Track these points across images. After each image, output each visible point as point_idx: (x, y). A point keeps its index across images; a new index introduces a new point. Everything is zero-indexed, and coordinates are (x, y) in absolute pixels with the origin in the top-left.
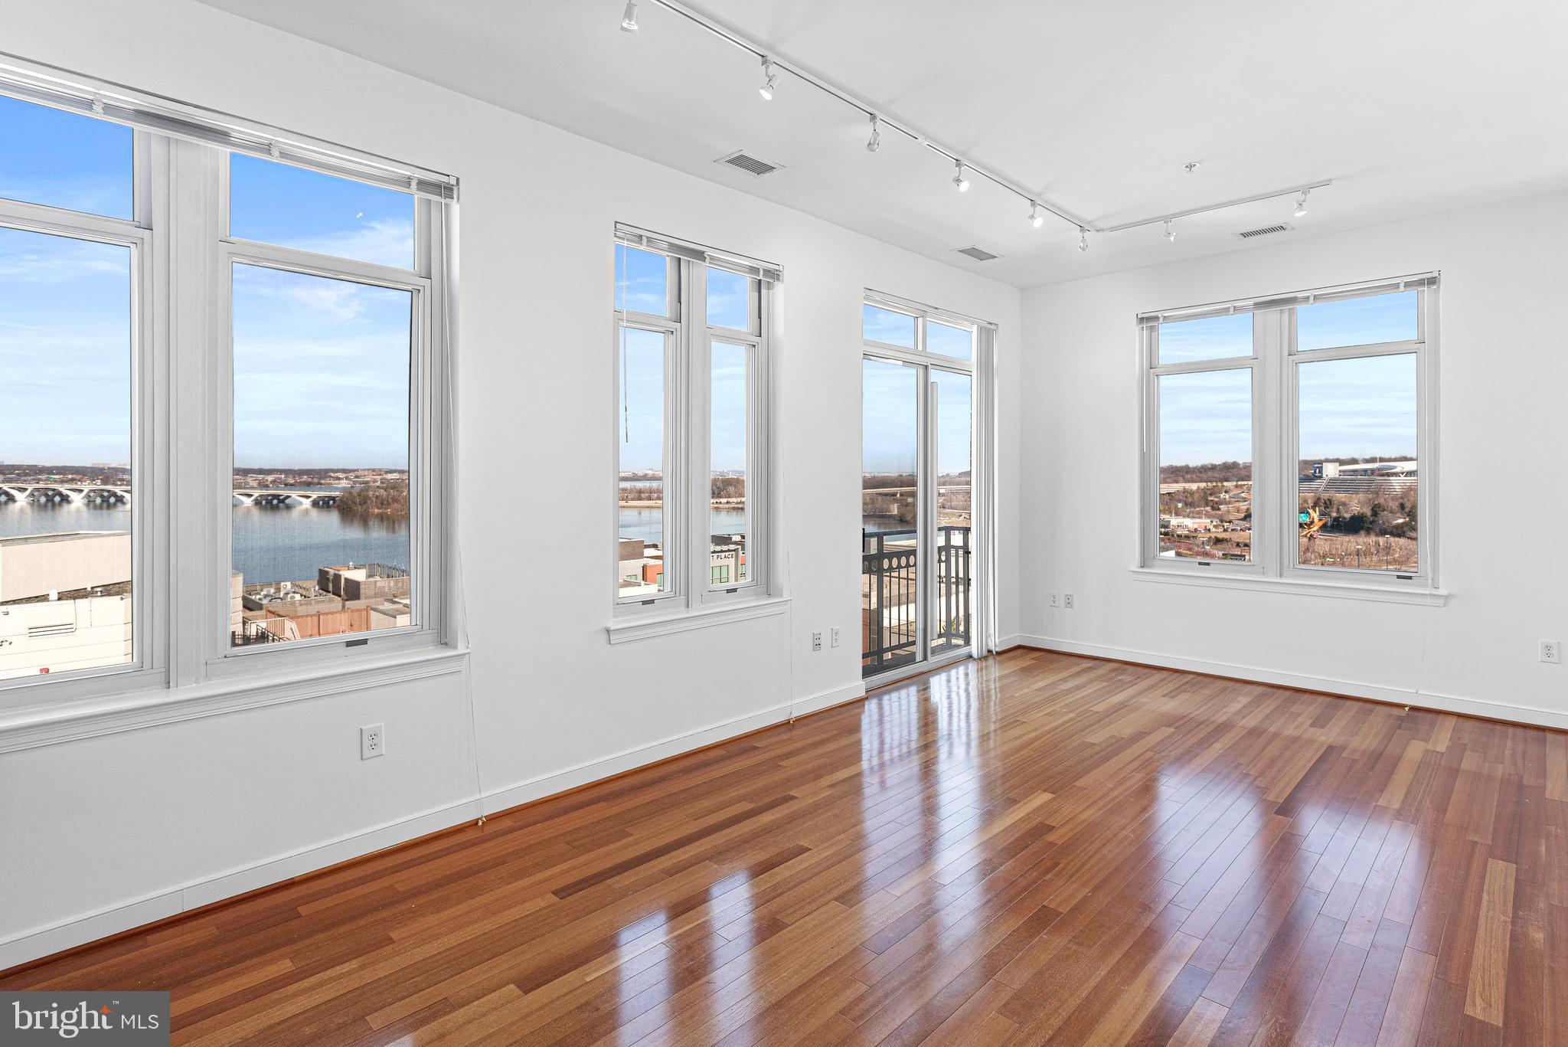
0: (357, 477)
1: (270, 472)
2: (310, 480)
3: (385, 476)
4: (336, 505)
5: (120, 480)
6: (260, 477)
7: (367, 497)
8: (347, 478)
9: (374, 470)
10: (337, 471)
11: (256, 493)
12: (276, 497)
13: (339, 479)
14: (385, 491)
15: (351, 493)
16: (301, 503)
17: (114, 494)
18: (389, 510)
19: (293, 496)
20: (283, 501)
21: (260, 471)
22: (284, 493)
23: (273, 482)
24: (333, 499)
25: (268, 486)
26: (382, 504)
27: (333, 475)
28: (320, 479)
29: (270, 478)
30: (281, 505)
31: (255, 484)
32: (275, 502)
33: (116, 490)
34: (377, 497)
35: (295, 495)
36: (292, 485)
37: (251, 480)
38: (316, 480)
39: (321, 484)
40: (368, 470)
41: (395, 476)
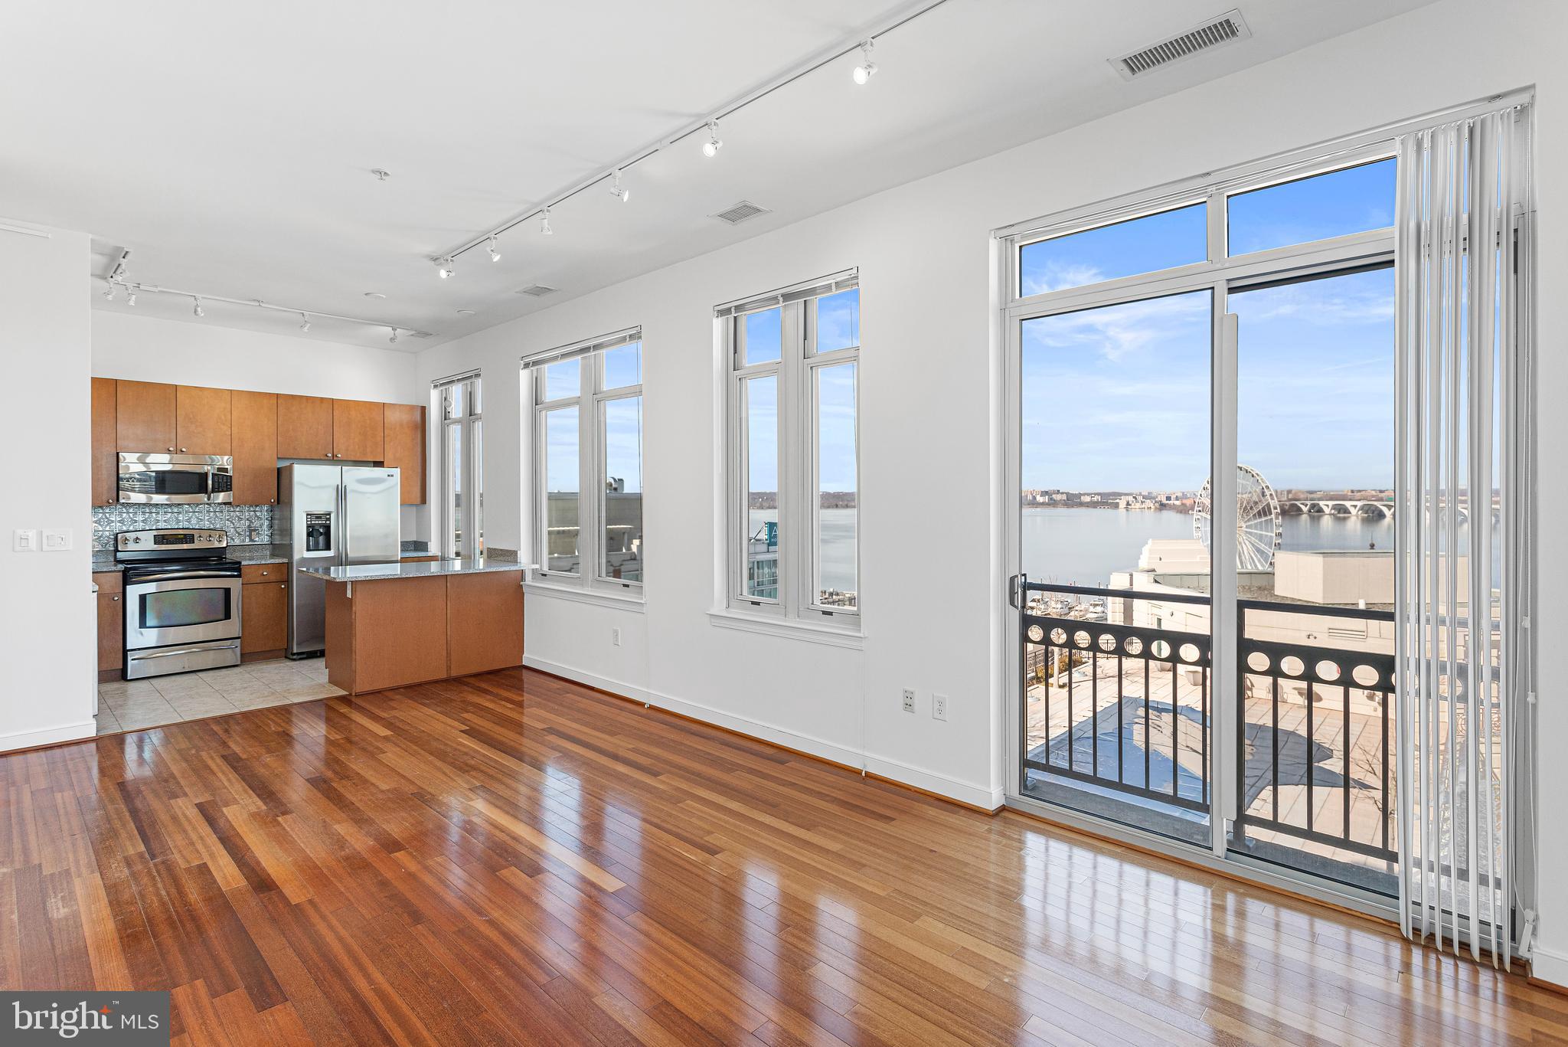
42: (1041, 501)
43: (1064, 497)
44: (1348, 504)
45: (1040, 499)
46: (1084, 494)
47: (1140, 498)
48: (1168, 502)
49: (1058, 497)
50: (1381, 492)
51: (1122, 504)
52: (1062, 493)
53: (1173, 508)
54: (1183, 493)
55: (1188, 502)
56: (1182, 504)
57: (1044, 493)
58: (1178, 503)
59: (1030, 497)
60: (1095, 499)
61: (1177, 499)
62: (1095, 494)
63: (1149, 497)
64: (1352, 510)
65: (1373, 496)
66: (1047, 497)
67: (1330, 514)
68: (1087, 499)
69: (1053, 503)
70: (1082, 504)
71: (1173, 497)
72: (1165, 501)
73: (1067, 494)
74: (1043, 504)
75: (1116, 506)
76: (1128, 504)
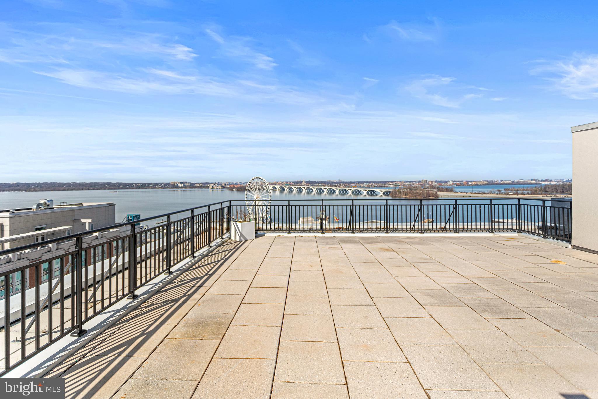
0: (396, 184)
1: (370, 182)
2: (381, 185)
3: (405, 184)
4: (391, 194)
5: (334, 185)
6: (368, 184)
7: (401, 192)
8: (392, 184)
9: (401, 181)
10: (389, 182)
11: (368, 190)
12: (373, 191)
13: (390, 185)
14: (406, 189)
15: (395, 190)
16: (380, 193)
17: (333, 190)
18: (408, 197)
19: (378, 191)
20: (374, 193)
21: (367, 182)
22: (375, 190)
23: (371, 186)
24: (390, 192)
25: (370, 187)
26: (405, 194)
27: (388, 183)
28: (384, 185)
29: (370, 184)
30: (374, 194)
31: (366, 186)
32: (373, 193)
33: (334, 189)
34: (404, 192)
35: (378, 190)
36: (376, 187)
37: (365, 185)
38: (383, 185)
39: (384, 186)
40: (399, 181)
41: (408, 183)
42: (180, 186)
43: (189, 184)
44: (276, 186)
45: (180, 185)
46: (196, 183)
47: (216, 185)
48: (225, 186)
49: (187, 184)
50: (283, 182)
51: (211, 187)
52: (188, 183)
53: (227, 188)
54: (229, 183)
55: (232, 186)
56: (230, 187)
57: (181, 183)
58: (228, 186)
59: (176, 185)
60: (201, 185)
61: (228, 185)
62: (201, 183)
63: (219, 184)
64: (277, 188)
65: (281, 184)
66: (182, 184)
67: (272, 190)
68: (198, 185)
69: (185, 187)
70: (196, 187)
71: (227, 184)
72: (224, 185)
73: (190, 183)
74: (181, 187)
75: (208, 187)
76: (213, 187)
